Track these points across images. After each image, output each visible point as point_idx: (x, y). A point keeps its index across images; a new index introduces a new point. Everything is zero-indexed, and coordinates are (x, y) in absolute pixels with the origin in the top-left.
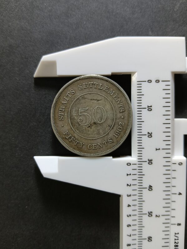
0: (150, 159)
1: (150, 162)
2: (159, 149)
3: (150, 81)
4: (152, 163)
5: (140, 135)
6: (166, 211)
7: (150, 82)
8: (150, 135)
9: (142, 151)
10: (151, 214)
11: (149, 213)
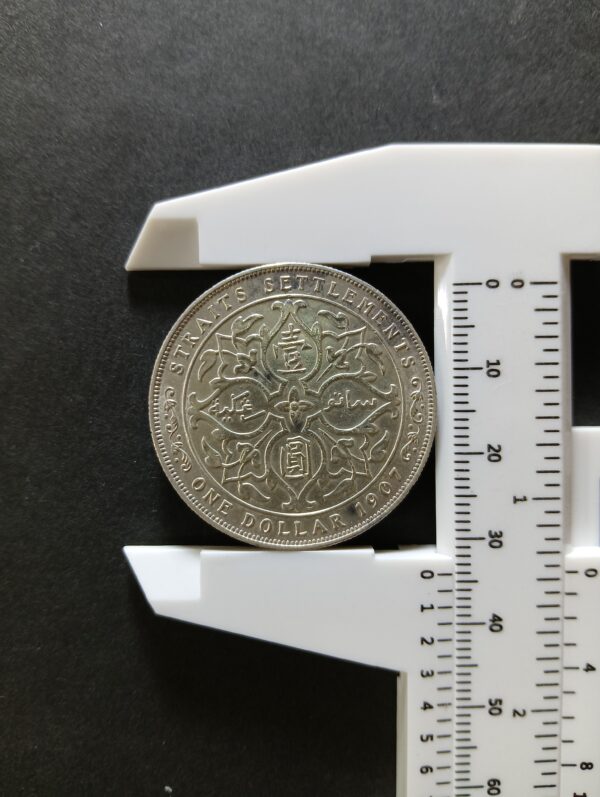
0: (495, 529)
1: (496, 540)
2: (525, 499)
3: (494, 284)
4: (501, 543)
5: (464, 455)
6: (546, 698)
7: (493, 287)
8: (495, 454)
9: (468, 505)
10: (498, 706)
11: (491, 703)
